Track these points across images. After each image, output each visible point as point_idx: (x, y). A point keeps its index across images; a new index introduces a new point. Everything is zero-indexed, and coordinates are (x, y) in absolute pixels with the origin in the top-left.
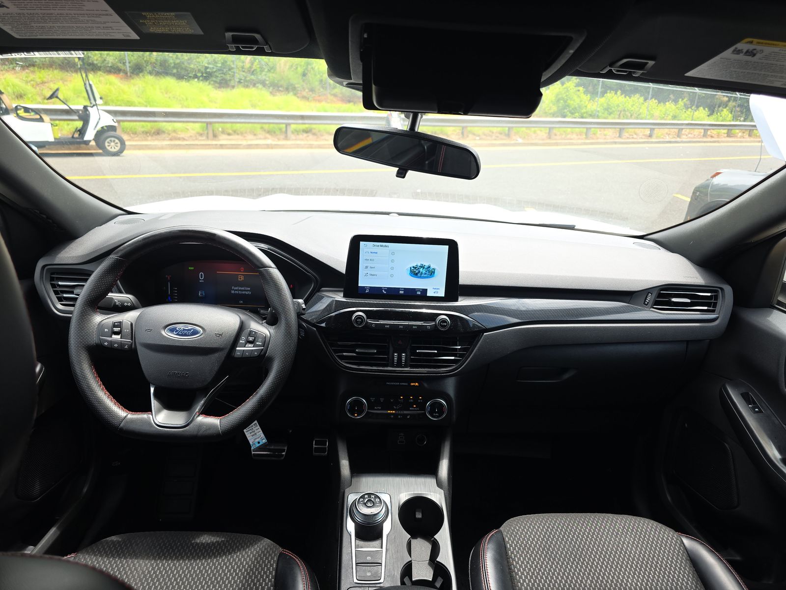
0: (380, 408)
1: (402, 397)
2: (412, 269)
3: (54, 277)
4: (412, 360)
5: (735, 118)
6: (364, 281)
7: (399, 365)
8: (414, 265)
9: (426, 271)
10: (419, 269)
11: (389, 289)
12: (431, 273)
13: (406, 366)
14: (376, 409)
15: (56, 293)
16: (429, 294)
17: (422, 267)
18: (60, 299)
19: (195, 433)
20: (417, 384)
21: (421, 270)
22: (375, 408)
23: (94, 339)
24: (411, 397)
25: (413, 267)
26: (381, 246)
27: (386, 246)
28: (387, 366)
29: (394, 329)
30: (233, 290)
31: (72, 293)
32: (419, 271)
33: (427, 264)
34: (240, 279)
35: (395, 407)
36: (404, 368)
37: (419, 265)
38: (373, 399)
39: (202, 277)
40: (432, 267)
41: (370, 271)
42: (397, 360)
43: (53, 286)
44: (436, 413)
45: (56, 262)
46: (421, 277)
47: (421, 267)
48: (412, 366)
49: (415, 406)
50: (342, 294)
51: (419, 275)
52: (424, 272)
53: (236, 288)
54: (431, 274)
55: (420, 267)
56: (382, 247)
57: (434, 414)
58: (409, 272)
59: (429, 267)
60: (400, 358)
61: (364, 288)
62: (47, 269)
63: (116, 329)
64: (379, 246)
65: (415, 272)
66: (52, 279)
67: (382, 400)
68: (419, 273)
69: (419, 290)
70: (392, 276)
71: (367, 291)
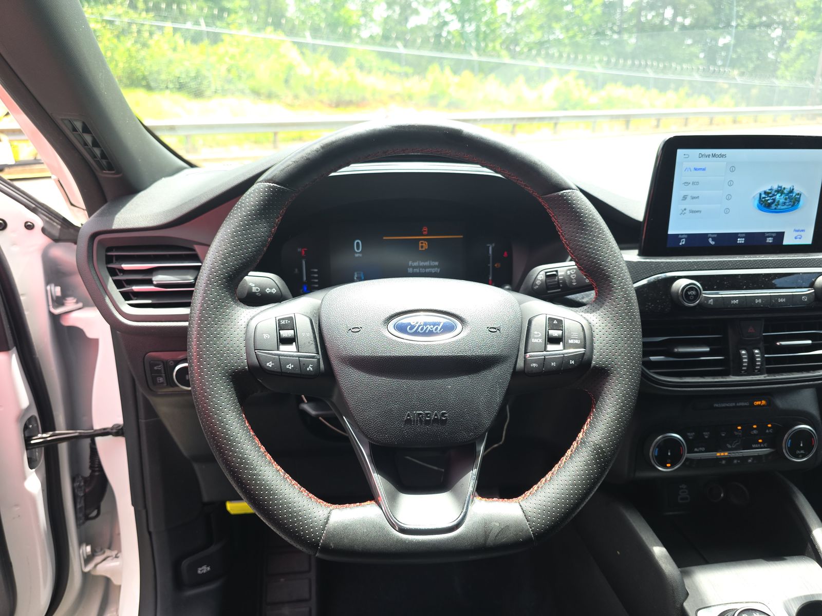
0: (703, 449)
1: (739, 428)
2: (763, 196)
3: (112, 256)
4: (768, 361)
5: (737, 104)
6: (678, 225)
7: (751, 370)
8: (767, 188)
9: (786, 199)
10: (774, 195)
11: (720, 237)
12: (793, 201)
13: (760, 372)
14: (697, 452)
15: (119, 284)
16: (787, 241)
17: (780, 191)
18: (127, 296)
19: (481, 540)
20: (764, 402)
21: (778, 197)
22: (696, 450)
23: (241, 358)
24: (755, 426)
25: (765, 193)
26: (714, 156)
27: (722, 156)
28: (726, 374)
29: (747, 306)
30: (411, 267)
31: (150, 282)
32: (774, 200)
33: (787, 186)
34: (422, 247)
35: (729, 446)
36: (758, 375)
37: (775, 187)
38: (691, 435)
39: (358, 248)
40: (796, 190)
41: (690, 205)
42: (748, 363)
43: (113, 272)
44: (801, 449)
45: (116, 226)
46: (776, 211)
47: (778, 191)
48: (770, 371)
49: (760, 441)
50: (636, 252)
51: (773, 206)
52: (782, 200)
53: (416, 264)
54: (794, 203)
55: (776, 191)
56: (715, 158)
57: (798, 452)
58: (757, 202)
59: (791, 191)
60: (752, 357)
61: (677, 237)
62: (100, 242)
63: (286, 333)
64: (709, 156)
65: (767, 203)
66: (109, 260)
67: (706, 435)
68: (772, 203)
69: (770, 234)
70: (727, 211)
71: (683, 242)
